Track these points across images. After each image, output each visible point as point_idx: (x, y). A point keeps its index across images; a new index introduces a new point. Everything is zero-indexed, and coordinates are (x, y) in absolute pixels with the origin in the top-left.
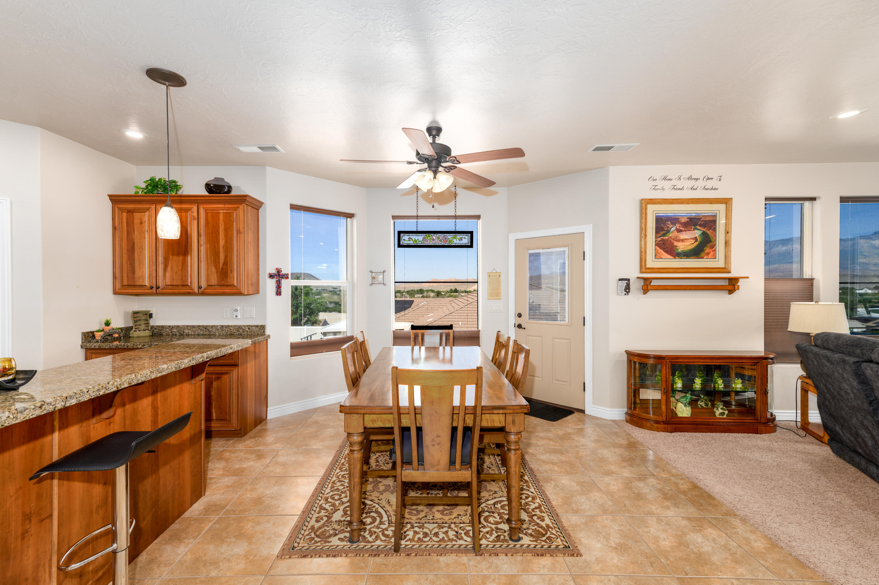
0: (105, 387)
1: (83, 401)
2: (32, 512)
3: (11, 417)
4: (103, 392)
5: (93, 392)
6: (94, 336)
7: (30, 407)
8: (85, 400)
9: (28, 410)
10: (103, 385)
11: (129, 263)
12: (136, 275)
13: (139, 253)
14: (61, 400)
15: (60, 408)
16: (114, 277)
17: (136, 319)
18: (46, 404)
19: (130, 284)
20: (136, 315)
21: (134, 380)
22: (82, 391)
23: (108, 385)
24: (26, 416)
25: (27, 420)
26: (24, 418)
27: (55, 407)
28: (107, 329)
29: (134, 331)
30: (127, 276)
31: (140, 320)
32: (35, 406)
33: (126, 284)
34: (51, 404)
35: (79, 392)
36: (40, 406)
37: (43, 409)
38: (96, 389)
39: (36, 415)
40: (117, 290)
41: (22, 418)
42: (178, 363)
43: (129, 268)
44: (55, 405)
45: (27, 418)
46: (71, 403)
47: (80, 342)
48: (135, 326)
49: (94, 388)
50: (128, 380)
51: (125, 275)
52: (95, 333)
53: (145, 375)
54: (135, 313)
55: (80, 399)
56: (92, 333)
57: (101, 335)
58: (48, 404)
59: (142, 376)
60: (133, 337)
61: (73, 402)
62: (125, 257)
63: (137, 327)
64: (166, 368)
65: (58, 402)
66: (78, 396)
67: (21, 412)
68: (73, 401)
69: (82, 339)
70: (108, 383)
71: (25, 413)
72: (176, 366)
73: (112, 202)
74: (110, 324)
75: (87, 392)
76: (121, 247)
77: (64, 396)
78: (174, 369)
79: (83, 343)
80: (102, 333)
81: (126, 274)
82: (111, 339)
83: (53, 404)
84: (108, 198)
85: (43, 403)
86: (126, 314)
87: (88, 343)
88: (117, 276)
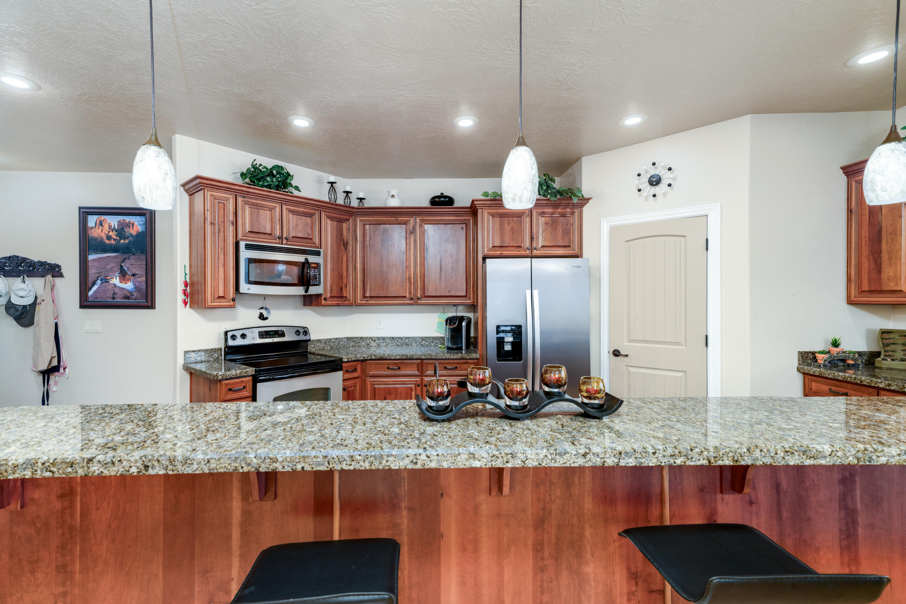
0: (685, 454)
1: (646, 465)
2: (639, 573)
3: (549, 457)
4: (682, 462)
5: (664, 456)
6: (815, 359)
7: (571, 451)
8: (651, 465)
9: (569, 455)
10: (682, 450)
11: (871, 258)
12: (884, 276)
13: (890, 241)
14: (613, 455)
15: (612, 465)
16: (849, 280)
17: (886, 342)
18: (591, 454)
19: (873, 289)
20: (886, 336)
21: (746, 458)
22: (645, 450)
23: (690, 452)
24: (566, 461)
25: (566, 467)
26: (564, 464)
27: (605, 462)
28: (835, 350)
29: (883, 359)
30: (869, 278)
31: (894, 344)
32: (577, 451)
33: (867, 289)
34: (598, 455)
35: (640, 450)
36: (583, 454)
37: (588, 459)
38: (669, 454)
39: (579, 463)
40: (853, 298)
41: (561, 462)
42: (866, 449)
43: (873, 266)
44: (604, 458)
45: (568, 465)
46: (628, 463)
47: (796, 364)
48: (885, 351)
49: (664, 451)
50: (731, 454)
51: (865, 277)
52: (817, 355)
53: (772, 454)
54: (884, 332)
55: (643, 460)
56: (813, 353)
57: (825, 358)
58: (594, 454)
59: (763, 454)
60: (881, 368)
61: (631, 462)
62: (865, 250)
63: (887, 354)
64: (828, 453)
65: (608, 456)
66: (638, 455)
67: (560, 454)
68: (631, 460)
69: (799, 360)
70: (692, 450)
71: (564, 457)
72: (860, 455)
73: (846, 176)
74: (839, 345)
75: (654, 453)
76: (859, 236)
77: (617, 449)
78: (852, 460)
79: (800, 365)
80: (826, 356)
81: (867, 275)
82: (843, 366)
83: (601, 456)
84: (841, 171)
85: (588, 451)
86: (869, 332)
87: (807, 365)
88: (853, 278)
